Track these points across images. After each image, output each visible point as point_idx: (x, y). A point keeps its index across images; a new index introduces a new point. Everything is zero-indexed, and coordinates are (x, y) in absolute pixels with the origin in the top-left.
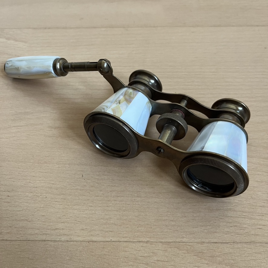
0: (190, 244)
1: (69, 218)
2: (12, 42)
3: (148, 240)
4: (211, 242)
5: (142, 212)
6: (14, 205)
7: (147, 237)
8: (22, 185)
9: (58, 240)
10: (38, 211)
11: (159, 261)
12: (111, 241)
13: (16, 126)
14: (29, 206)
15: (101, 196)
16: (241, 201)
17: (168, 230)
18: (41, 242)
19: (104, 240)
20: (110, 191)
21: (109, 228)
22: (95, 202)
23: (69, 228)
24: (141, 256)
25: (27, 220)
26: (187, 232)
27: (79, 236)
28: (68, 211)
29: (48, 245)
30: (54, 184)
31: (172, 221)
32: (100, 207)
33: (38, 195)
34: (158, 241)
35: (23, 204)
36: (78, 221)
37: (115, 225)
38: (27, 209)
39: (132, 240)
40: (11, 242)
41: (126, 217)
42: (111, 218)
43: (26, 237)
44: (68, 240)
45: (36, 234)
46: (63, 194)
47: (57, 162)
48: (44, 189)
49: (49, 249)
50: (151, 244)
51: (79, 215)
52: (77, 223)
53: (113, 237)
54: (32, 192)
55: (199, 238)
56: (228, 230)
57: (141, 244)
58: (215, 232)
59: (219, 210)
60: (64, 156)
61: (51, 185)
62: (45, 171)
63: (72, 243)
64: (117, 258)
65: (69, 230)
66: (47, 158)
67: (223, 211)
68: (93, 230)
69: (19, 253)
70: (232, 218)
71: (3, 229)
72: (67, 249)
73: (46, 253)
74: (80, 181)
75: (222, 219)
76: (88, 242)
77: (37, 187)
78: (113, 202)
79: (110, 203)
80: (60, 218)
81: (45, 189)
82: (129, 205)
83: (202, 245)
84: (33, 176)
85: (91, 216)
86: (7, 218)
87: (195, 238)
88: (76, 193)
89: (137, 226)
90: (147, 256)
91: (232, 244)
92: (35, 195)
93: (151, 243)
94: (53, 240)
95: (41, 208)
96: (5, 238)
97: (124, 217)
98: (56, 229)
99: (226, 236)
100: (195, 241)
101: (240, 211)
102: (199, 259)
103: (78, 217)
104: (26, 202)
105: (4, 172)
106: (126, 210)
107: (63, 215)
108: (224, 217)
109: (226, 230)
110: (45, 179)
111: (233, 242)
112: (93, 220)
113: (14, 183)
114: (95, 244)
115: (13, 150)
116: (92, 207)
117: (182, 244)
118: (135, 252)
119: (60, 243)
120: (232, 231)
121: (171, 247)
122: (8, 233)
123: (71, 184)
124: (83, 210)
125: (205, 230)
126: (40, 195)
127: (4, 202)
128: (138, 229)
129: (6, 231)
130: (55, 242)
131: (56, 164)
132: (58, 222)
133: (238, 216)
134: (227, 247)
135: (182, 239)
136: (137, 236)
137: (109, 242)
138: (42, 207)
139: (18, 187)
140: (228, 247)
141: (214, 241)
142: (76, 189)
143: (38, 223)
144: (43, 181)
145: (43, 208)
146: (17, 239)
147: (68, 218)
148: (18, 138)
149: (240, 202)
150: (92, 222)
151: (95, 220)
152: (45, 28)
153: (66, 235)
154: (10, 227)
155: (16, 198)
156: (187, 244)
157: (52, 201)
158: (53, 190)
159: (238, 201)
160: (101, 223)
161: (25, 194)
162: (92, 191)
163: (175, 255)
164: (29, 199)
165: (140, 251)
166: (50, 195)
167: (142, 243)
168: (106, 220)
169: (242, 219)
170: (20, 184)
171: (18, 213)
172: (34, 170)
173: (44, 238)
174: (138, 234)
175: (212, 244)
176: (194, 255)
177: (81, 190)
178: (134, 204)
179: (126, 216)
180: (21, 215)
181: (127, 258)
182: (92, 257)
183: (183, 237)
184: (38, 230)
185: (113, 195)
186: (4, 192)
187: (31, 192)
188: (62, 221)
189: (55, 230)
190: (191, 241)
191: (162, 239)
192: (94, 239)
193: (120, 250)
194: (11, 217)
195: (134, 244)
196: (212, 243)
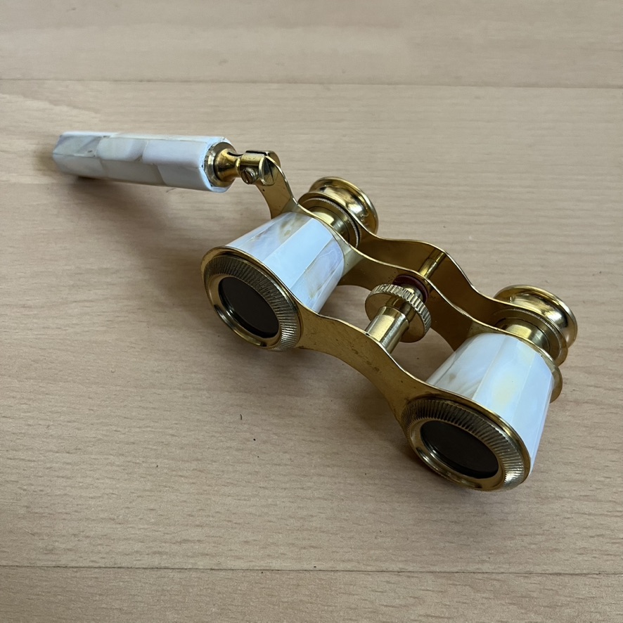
0: (500, 577)
1: (213, 517)
2: (65, 109)
3: (401, 566)
4: (547, 572)
5: (383, 502)
6: (81, 484)
7: (399, 562)
8: (100, 437)
9: (190, 566)
10: (140, 499)
11: (428, 616)
12: (315, 570)
13: (79, 301)
14: (117, 486)
15: (286, 465)
16: (610, 478)
17: (447, 544)
18: (148, 571)
19: (297, 566)
20: (308, 454)
21: (309, 539)
22: (272, 478)
23: (215, 539)
24: (386, 606)
25: (114, 519)
26: (490, 550)
27: (238, 558)
28: (210, 499)
29: (166, 579)
30: (173, 435)
31: (456, 522)
32: (285, 489)
33: (138, 461)
34: (424, 570)
35: (102, 481)
36: (235, 523)
37: (323, 532)
38: (113, 494)
39: (363, 568)
40: (76, 572)
41: (347, 514)
42: (312, 516)
43: (113, 560)
44: (213, 568)
45: (137, 552)
46: (197, 460)
47: (181, 385)
48: (151, 447)
49: (169, 588)
50: (409, 577)
51: (237, 507)
52: (232, 528)
53: (319, 560)
54: (123, 455)
55: (521, 564)
56: (585, 545)
57: (386, 577)
58: (556, 550)
59: (562, 498)
60: (195, 371)
61: (168, 437)
62: (152, 406)
63: (222, 574)
64: (331, 609)
65: (213, 545)
66: (157, 374)
67: (570, 500)
68: (273, 543)
69: (97, 598)
70: (592, 517)
71: (56, 541)
72: (211, 589)
73: (162, 597)
74: (235, 428)
75: (568, 518)
76: (260, 572)
77: (134, 443)
78: (315, 478)
79: (310, 482)
80: (192, 516)
81: (155, 447)
82: (352, 485)
83: (526, 580)
84: (125, 418)
85: (266, 510)
86: (66, 513)
87: (510, 563)
88: (228, 458)
89: (375, 534)
90: (401, 605)
91: (595, 576)
92: (129, 462)
93: (409, 574)
94: (177, 567)
95: (146, 490)
96: (63, 562)
97: (343, 513)
98: (186, 541)
99: (580, 558)
100: (511, 570)
101: (610, 501)
102: (523, 611)
103: (234, 514)
104: (110, 478)
105: (56, 406)
106: (347, 498)
107: (198, 508)
108: (573, 515)
109: (580, 544)
110: (152, 424)
111: (598, 573)
112: (270, 522)
113: (80, 432)
114: (278, 576)
115: (74, 356)
116: (266, 491)
117: (480, 576)
118: (372, 597)
119: (194, 575)
120: (593, 548)
121: (455, 583)
122: (68, 550)
123: (214, 437)
124: (245, 496)
125: (531, 544)
126: (143, 462)
127: (58, 477)
128: (376, 541)
129: (63, 546)
130: (183, 571)
131: (180, 389)
132: (187, 525)
133: (606, 513)
134: (585, 584)
135: (480, 566)
136: (374, 558)
137: (311, 573)
138: (147, 488)
139: (90, 442)
140: (587, 583)
141: (555, 571)
142: (228, 448)
143: (142, 527)
144: (149, 429)
145: (151, 491)
146: (91, 564)
147: (210, 514)
148: (86, 329)
149: (608, 480)
150: (269, 524)
151: (275, 519)
152: (141, 81)
153: (207, 555)
154: (75, 535)
155: (85, 467)
156: (494, 576)
157: (172, 476)
158: (174, 450)
159: (603, 479)
160: (288, 528)
161: (108, 459)
162: (265, 453)
163: (465, 603)
164: (117, 471)
165: (385, 594)
166: (166, 461)
167: (387, 574)
168: (301, 521)
169: (615, 519)
170: (94, 435)
171: (92, 502)
172: (125, 403)
173: (156, 561)
174: (377, 552)
175: (551, 577)
176: (511, 604)
177: (238, 450)
178: (365, 482)
179: (347, 511)
180: (100, 508)
181: (355, 609)
182: (272, 606)
183: (483, 562)
184: (142, 542)
185: (314, 462)
186: (57, 452)
187: (120, 455)
188: (197, 523)
189: (180, 543)
190: (502, 570)
191: (434, 565)
192: (276, 564)
193: (336, 591)
194: (76, 511)
195: (369, 577)
196: (551, 574)
